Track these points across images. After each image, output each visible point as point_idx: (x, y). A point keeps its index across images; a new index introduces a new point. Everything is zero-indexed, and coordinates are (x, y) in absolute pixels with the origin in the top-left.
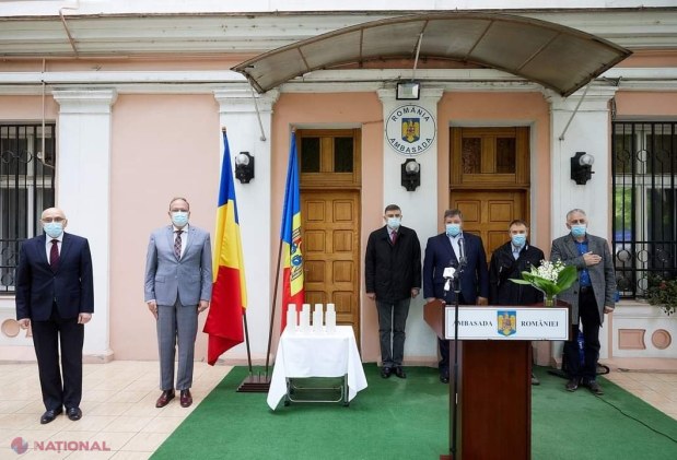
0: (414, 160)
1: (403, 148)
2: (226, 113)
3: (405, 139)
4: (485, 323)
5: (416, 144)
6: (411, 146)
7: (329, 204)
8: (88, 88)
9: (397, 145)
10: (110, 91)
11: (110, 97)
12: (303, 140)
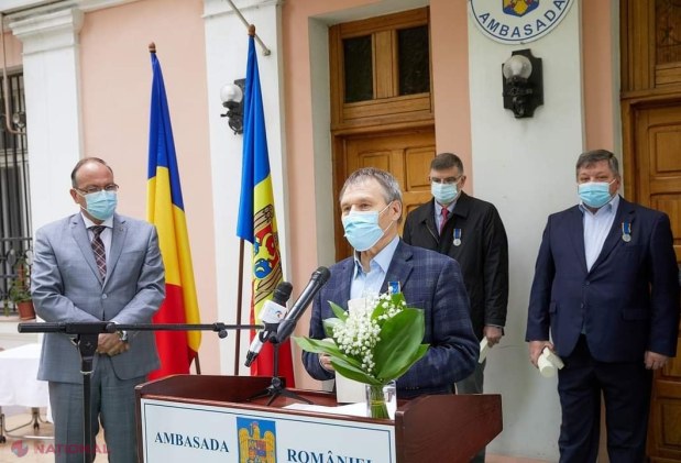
0: (527, 53)
1: (505, 29)
2: (212, 17)
3: (509, 10)
4: (213, 445)
5: (531, 18)
6: (519, 22)
7: (397, 157)
8: (49, 12)
9: (494, 25)
10: (68, 11)
11: (70, 20)
12: (346, 42)
